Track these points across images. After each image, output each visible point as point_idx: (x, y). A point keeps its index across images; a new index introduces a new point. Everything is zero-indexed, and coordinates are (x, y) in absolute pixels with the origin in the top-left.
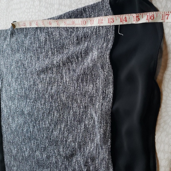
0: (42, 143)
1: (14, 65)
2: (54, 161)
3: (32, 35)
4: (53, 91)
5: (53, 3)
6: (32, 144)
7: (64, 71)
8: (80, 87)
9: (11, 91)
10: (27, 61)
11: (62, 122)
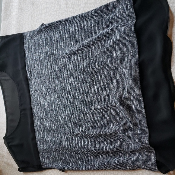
0: (78, 106)
1: (43, 57)
2: (91, 115)
4: (84, 65)
6: (67, 111)
7: (94, 48)
8: (109, 55)
9: (41, 77)
10: (57, 50)
11: (95, 85)
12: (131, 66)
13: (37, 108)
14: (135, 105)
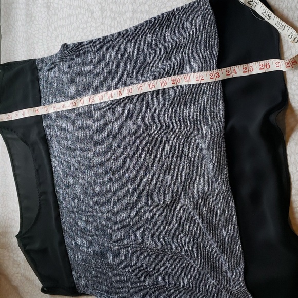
0: (127, 198)
2: (148, 216)
3: (95, 57)
4: (136, 126)
5: (124, 11)
6: (110, 204)
8: (176, 112)
9: (67, 140)
11: (154, 163)
12: (212, 138)
13: (63, 192)
14: (220, 209)
